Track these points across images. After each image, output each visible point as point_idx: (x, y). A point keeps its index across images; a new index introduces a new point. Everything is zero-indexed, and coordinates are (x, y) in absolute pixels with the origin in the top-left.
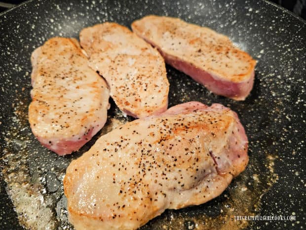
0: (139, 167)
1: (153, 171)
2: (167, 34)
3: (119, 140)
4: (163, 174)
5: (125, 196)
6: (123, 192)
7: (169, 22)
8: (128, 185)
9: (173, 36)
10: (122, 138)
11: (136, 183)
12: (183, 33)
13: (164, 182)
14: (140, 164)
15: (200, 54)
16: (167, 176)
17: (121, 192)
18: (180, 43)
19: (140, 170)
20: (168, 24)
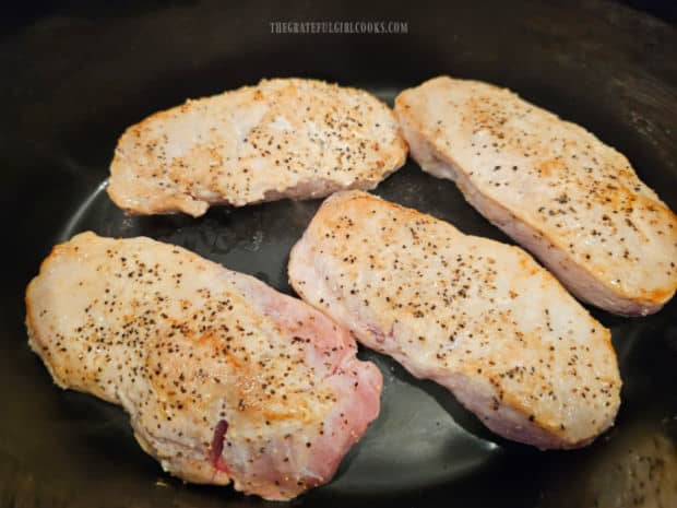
0: (124, 327)
1: (131, 351)
2: (484, 134)
3: (150, 266)
4: (135, 370)
5: (77, 340)
6: (81, 333)
7: (486, 100)
8: (92, 331)
9: (500, 142)
10: (157, 266)
11: (102, 340)
12: (521, 136)
13: (127, 380)
14: (128, 325)
15: (564, 207)
16: (136, 378)
17: (80, 330)
18: (515, 168)
19: (122, 331)
20: (483, 106)
